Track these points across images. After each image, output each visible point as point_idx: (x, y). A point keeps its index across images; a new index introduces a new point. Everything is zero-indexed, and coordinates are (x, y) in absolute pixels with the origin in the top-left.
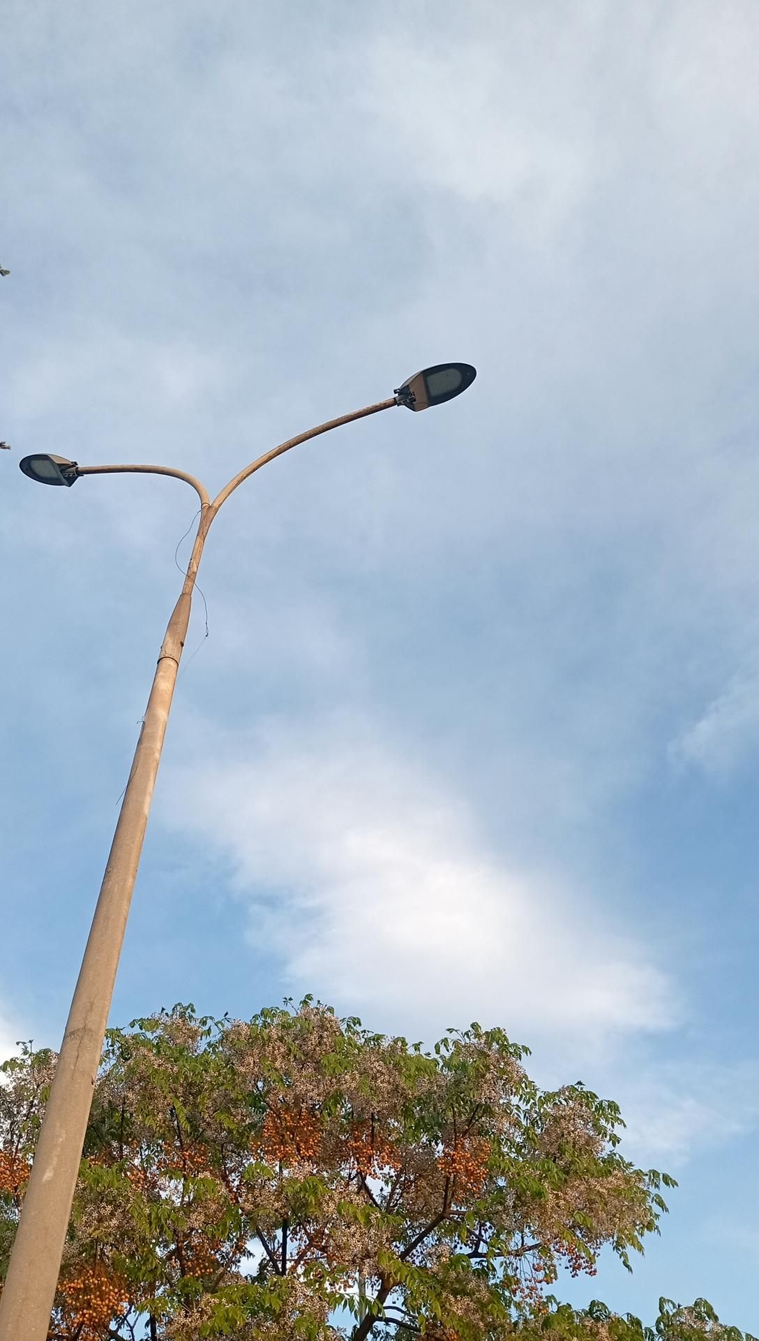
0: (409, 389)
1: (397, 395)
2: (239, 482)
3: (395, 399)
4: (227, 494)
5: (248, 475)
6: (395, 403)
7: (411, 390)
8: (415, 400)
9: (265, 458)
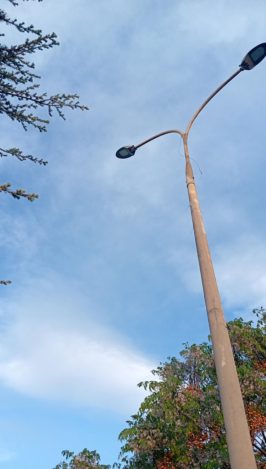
0: (245, 62)
1: (241, 67)
2: (192, 123)
3: (240, 68)
4: (189, 128)
5: (194, 119)
6: (241, 70)
7: (246, 62)
8: (249, 66)
9: (199, 111)
